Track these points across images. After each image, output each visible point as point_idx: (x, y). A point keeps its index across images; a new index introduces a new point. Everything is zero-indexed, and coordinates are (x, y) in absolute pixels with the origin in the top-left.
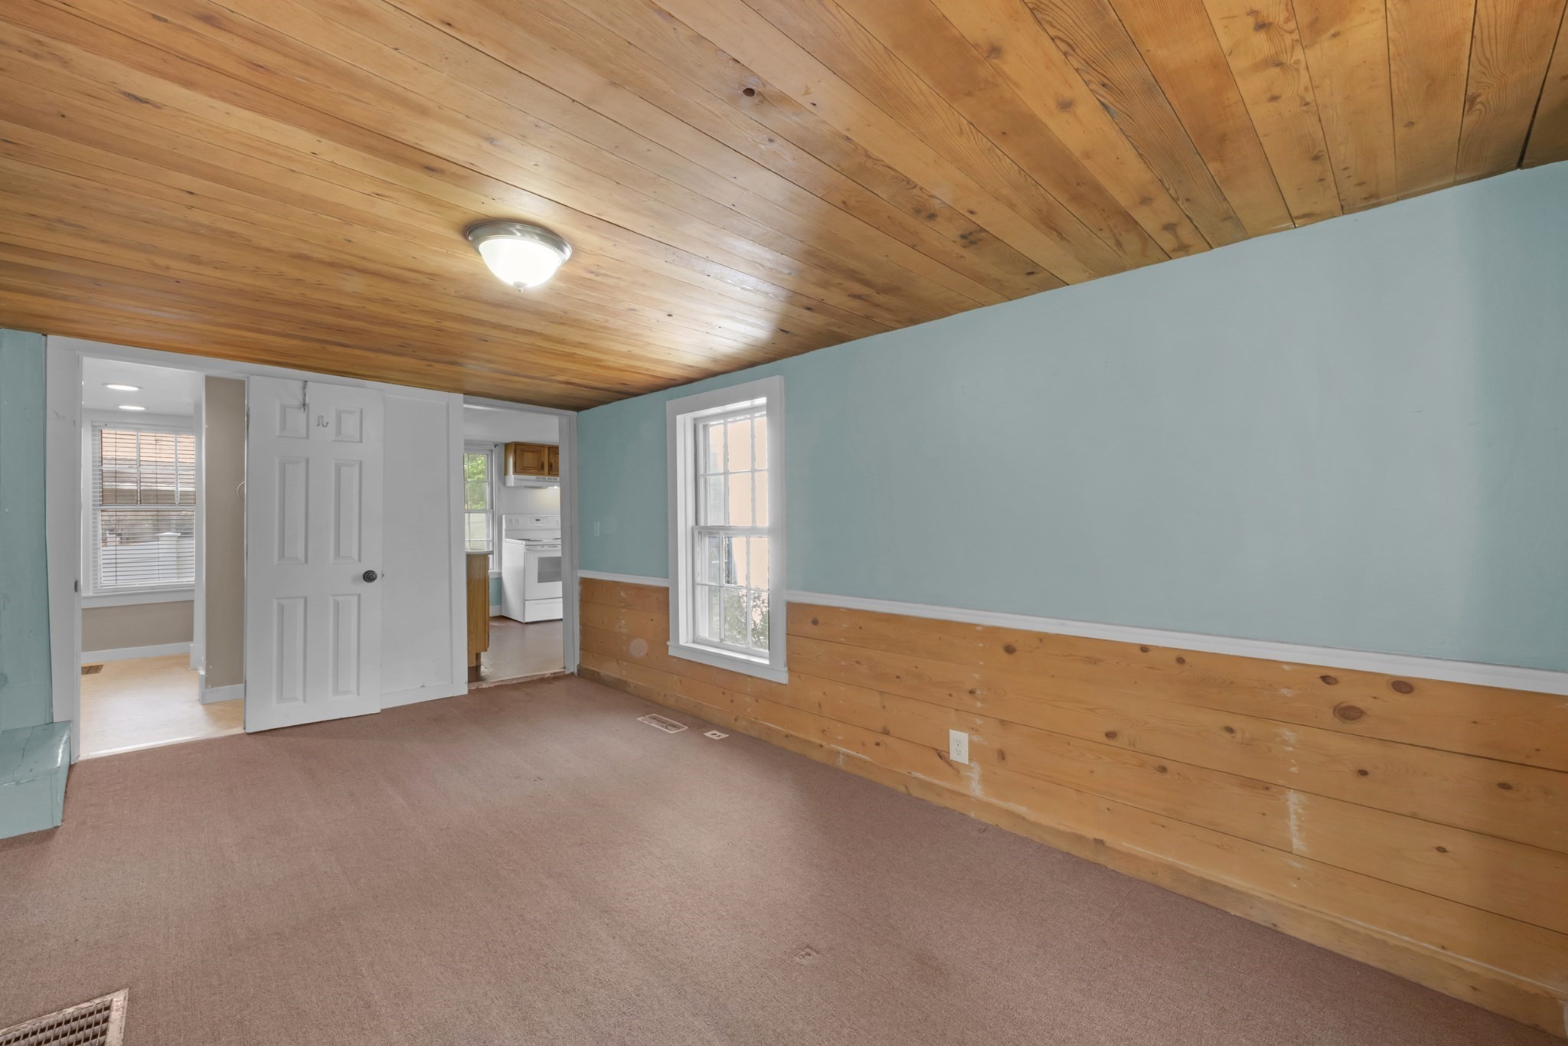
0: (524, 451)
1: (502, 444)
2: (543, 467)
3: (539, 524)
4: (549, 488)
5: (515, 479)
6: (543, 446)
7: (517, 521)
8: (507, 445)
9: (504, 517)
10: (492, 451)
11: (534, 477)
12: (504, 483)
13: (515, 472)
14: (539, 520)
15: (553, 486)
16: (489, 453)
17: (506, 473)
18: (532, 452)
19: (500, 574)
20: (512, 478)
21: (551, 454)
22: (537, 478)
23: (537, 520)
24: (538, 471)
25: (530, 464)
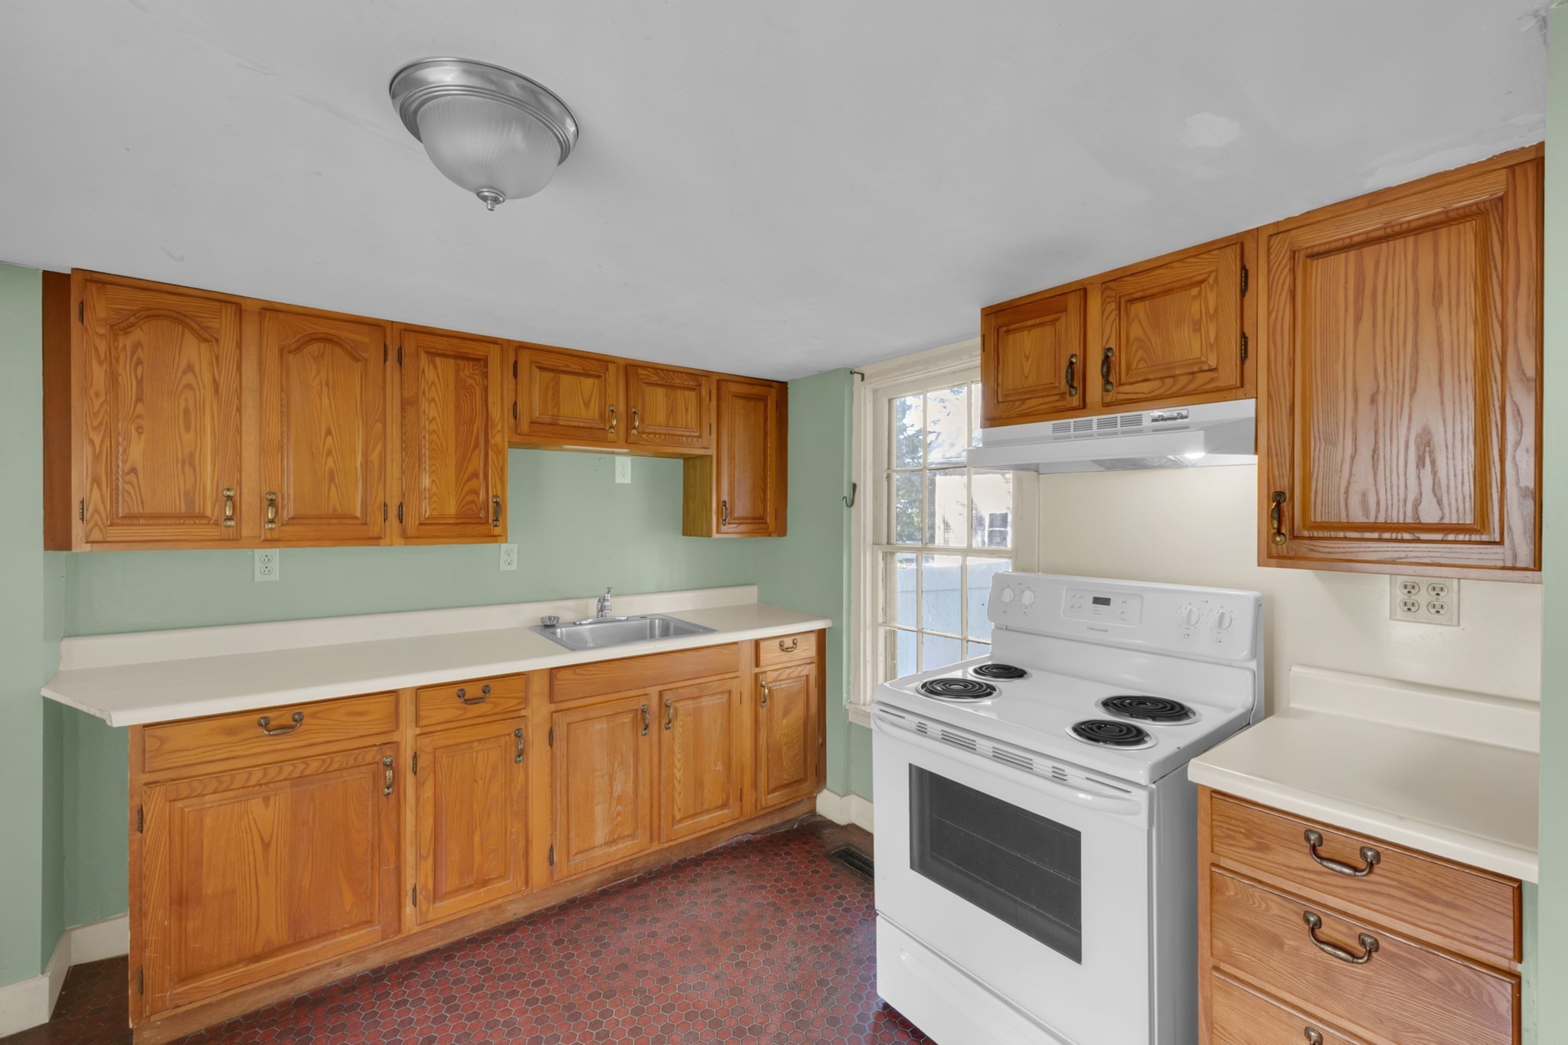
0: (1008, 332)
2: (1081, 380)
3: (1107, 617)
13: (994, 417)
14: (1105, 602)
18: (1032, 327)
21: (1109, 308)
22: (1055, 429)
23: (1097, 601)
24: (1057, 398)
25: (1026, 378)
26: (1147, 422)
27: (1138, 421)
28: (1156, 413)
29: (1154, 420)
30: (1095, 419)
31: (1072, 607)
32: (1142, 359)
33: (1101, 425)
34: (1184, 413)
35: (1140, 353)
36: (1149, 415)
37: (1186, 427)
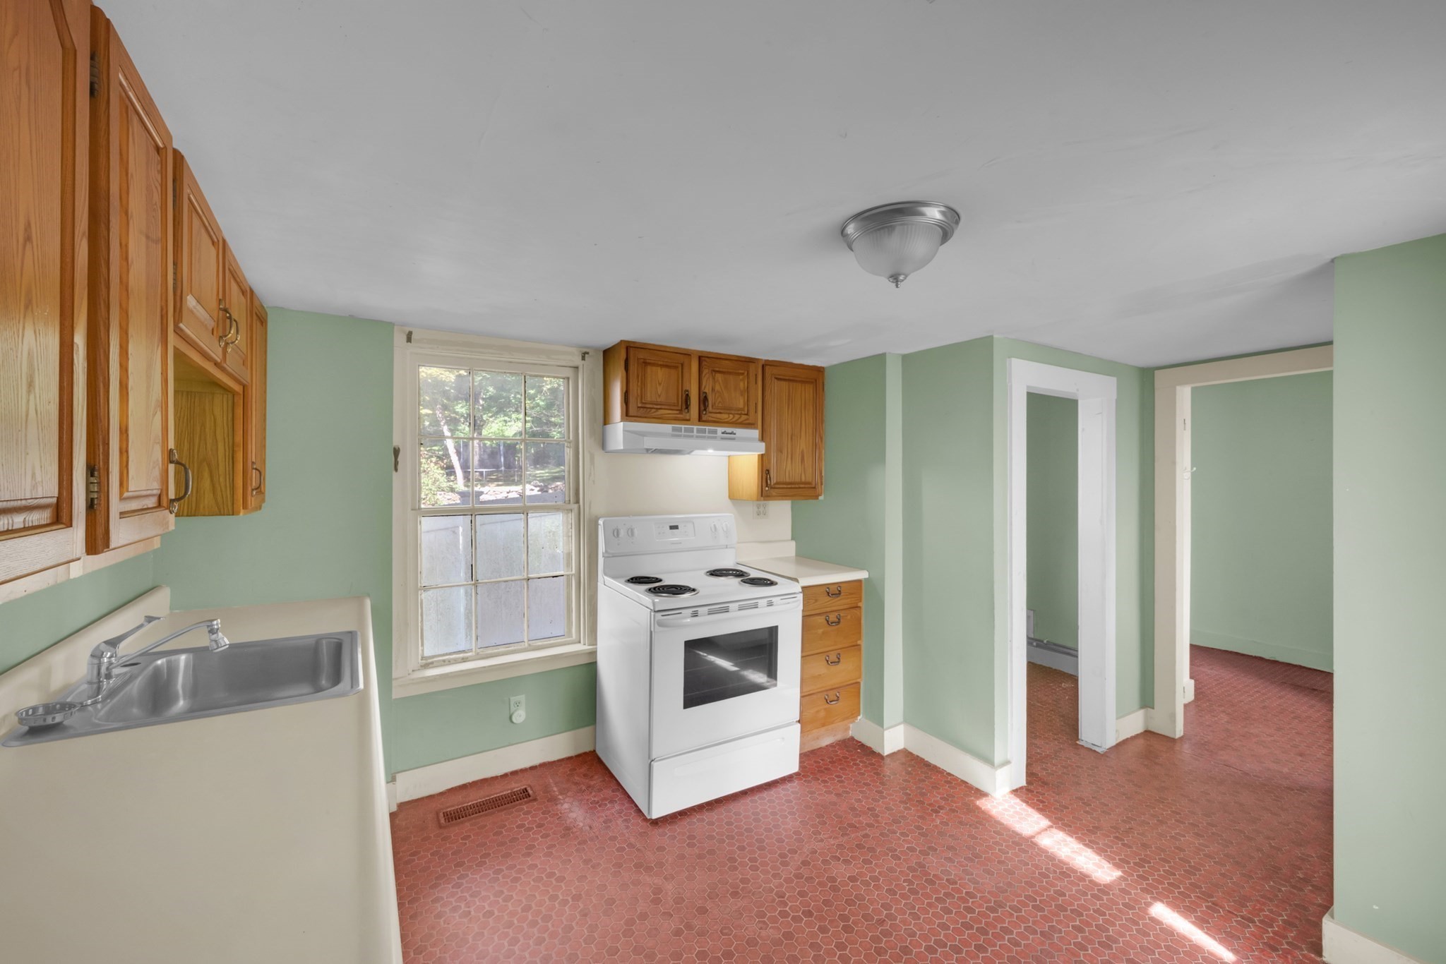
0: (646, 363)
1: (596, 350)
2: (687, 405)
3: (675, 537)
4: (696, 452)
5: (624, 431)
6: (687, 354)
7: (631, 532)
8: (608, 354)
9: (601, 522)
10: (577, 368)
11: (667, 428)
12: (603, 444)
13: (627, 415)
14: (676, 527)
15: (704, 448)
16: (569, 372)
17: (606, 420)
18: (662, 366)
19: (593, 653)
20: (619, 430)
21: (705, 371)
22: (674, 429)
23: (672, 528)
24: (678, 412)
25: (659, 396)
26: (719, 433)
27: (715, 432)
28: (723, 429)
29: (723, 433)
30: (695, 427)
31: (659, 533)
32: (720, 402)
33: (698, 431)
34: (735, 432)
35: (720, 399)
36: (720, 430)
37: (734, 439)
